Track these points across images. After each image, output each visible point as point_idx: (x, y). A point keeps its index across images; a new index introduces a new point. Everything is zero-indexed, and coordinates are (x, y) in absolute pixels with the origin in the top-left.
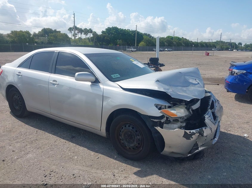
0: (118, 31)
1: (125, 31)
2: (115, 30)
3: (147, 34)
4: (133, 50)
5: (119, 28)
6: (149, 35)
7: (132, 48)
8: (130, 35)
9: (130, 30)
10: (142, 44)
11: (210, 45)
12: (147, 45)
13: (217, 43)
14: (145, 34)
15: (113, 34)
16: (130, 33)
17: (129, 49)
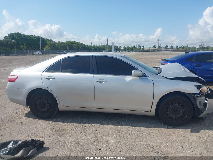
0: (21, 36)
1: (28, 37)
2: (18, 36)
3: (49, 39)
4: (40, 53)
5: (22, 34)
6: (51, 40)
7: (39, 52)
8: (34, 40)
9: (32, 35)
10: (46, 48)
11: (101, 48)
12: (52, 49)
13: (105, 46)
14: (48, 40)
15: (16, 39)
16: (34, 38)
17: (36, 53)
